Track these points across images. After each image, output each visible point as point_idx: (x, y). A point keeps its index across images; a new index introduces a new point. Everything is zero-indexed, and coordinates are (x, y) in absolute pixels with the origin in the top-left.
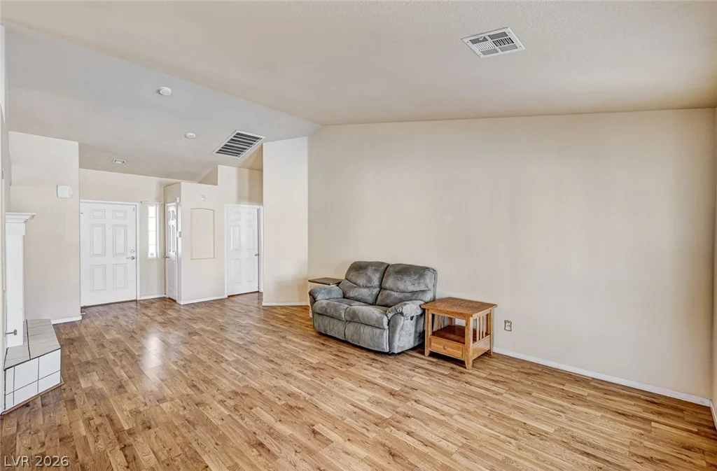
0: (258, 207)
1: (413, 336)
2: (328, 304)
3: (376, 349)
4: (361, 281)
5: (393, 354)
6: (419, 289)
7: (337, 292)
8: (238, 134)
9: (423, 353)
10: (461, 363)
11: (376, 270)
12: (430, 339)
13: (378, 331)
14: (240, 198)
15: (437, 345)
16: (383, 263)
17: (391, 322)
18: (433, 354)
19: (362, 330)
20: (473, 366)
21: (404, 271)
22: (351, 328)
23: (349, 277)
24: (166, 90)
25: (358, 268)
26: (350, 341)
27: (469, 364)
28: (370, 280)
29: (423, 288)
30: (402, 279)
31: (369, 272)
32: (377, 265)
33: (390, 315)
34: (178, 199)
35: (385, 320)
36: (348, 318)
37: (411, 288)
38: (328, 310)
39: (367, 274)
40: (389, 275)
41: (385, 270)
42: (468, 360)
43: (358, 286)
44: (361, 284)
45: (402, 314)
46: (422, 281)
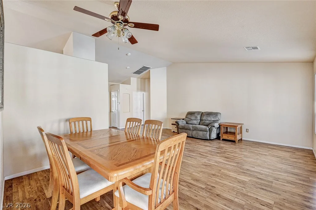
0: (143, 93)
1: (216, 134)
2: (185, 125)
3: (205, 138)
4: (193, 118)
5: (210, 140)
6: (216, 120)
7: (184, 122)
8: (144, 67)
9: (220, 140)
10: (234, 141)
11: (198, 114)
12: (223, 135)
13: (206, 132)
14: (138, 90)
15: (225, 137)
16: (201, 112)
17: (210, 130)
18: (223, 140)
19: (199, 133)
20: (238, 143)
21: (209, 114)
22: (194, 132)
23: (188, 117)
24: (129, 54)
25: (191, 114)
26: (194, 137)
27: (237, 141)
28: (196, 117)
29: (217, 119)
30: (209, 116)
31: (196, 115)
32: (198, 113)
33: (209, 127)
34: (118, 90)
35: (208, 129)
36: (193, 129)
37: (213, 119)
38: (185, 127)
39: (195, 116)
40: (204, 116)
41: (202, 114)
42: (237, 140)
43: (192, 120)
44: (193, 119)
45: (214, 126)
46: (217, 117)
